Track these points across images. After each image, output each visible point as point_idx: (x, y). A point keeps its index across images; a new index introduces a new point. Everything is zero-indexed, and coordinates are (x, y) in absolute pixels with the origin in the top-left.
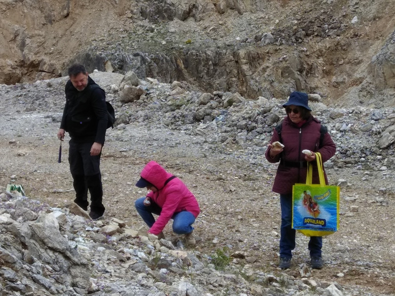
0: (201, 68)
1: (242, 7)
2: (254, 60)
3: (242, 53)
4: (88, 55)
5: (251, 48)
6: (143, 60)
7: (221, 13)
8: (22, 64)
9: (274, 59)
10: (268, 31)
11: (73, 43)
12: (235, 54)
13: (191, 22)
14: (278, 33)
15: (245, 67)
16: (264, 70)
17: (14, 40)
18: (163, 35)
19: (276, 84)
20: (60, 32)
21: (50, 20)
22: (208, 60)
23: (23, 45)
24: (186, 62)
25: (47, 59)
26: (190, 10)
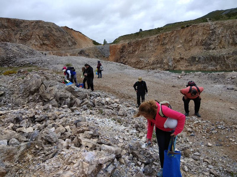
0: (216, 59)
1: (226, 47)
2: (227, 58)
3: (225, 56)
4: (193, 56)
5: (227, 55)
6: (204, 57)
7: (221, 48)
8: (180, 58)
9: (232, 58)
10: (231, 52)
11: (190, 54)
12: (224, 57)
13: (214, 50)
14: (233, 52)
15: (225, 59)
16: (230, 60)
17: (179, 54)
18: (208, 53)
19: (232, 62)
20: (188, 52)
21: (186, 50)
22: (218, 58)
23: (181, 55)
24: (213, 58)
25: (185, 57)
26: (214, 48)
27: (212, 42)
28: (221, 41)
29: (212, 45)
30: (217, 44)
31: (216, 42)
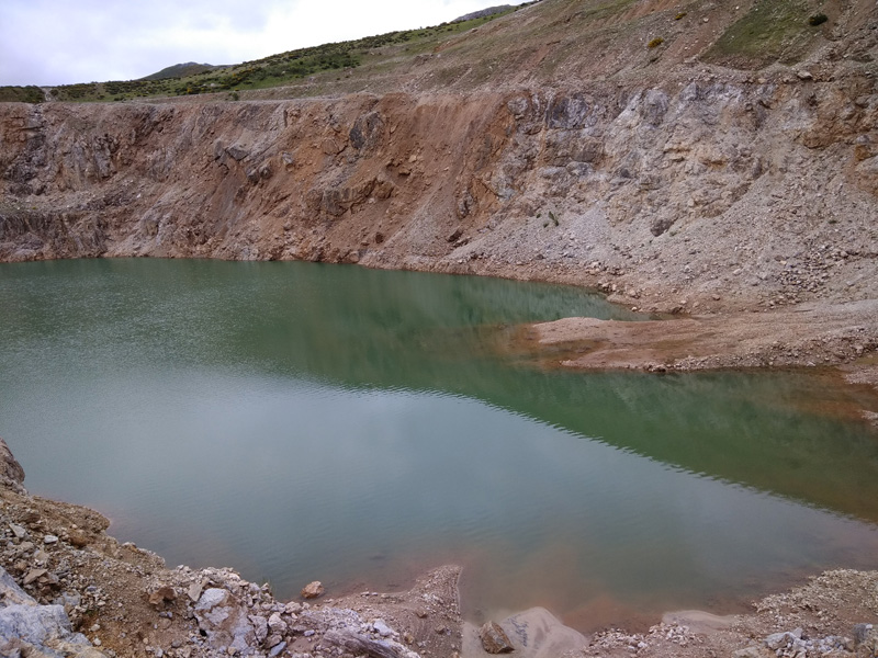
27: (36, 170)
28: (61, 167)
29: (36, 180)
30: (48, 177)
31: (47, 168)
